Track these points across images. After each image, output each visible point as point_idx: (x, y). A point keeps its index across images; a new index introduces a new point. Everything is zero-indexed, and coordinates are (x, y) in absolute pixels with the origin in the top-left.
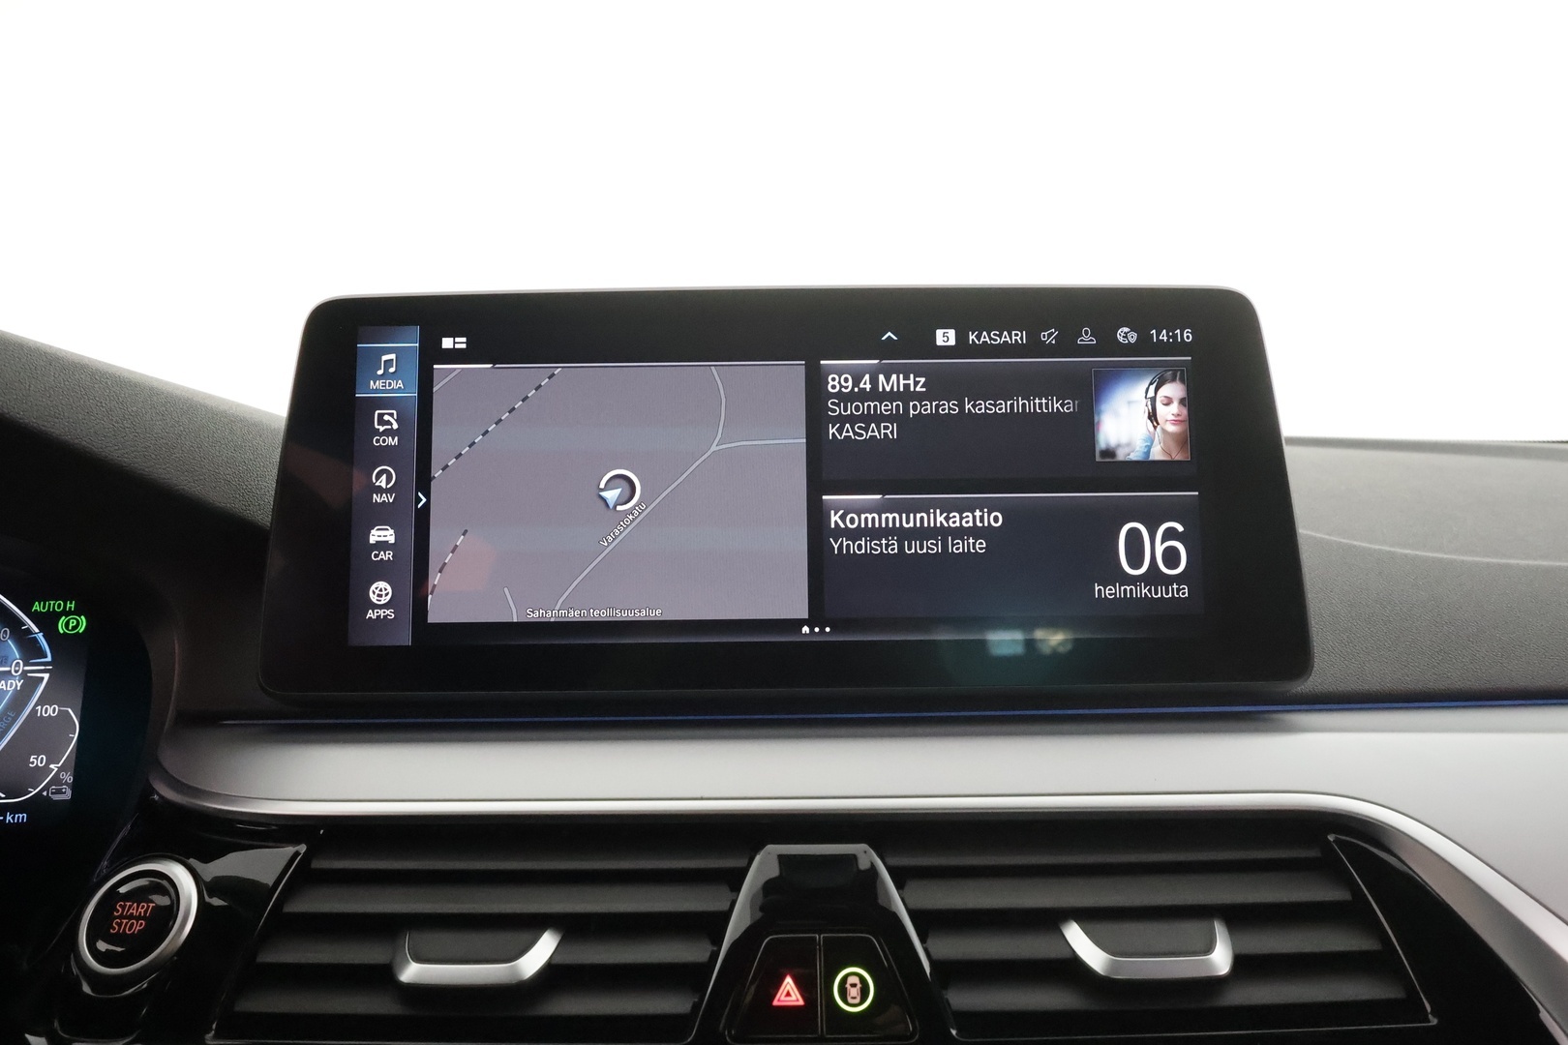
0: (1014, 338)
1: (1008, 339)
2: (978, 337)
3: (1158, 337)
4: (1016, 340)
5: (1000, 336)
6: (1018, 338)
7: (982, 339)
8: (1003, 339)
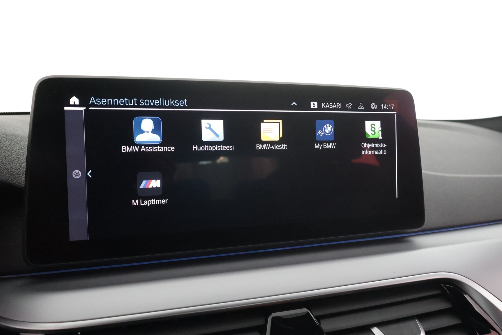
0: (337, 106)
1: (335, 106)
2: (325, 105)
3: (384, 107)
4: (338, 107)
5: (333, 105)
6: (339, 106)
7: (327, 106)
8: (334, 106)
